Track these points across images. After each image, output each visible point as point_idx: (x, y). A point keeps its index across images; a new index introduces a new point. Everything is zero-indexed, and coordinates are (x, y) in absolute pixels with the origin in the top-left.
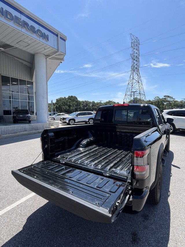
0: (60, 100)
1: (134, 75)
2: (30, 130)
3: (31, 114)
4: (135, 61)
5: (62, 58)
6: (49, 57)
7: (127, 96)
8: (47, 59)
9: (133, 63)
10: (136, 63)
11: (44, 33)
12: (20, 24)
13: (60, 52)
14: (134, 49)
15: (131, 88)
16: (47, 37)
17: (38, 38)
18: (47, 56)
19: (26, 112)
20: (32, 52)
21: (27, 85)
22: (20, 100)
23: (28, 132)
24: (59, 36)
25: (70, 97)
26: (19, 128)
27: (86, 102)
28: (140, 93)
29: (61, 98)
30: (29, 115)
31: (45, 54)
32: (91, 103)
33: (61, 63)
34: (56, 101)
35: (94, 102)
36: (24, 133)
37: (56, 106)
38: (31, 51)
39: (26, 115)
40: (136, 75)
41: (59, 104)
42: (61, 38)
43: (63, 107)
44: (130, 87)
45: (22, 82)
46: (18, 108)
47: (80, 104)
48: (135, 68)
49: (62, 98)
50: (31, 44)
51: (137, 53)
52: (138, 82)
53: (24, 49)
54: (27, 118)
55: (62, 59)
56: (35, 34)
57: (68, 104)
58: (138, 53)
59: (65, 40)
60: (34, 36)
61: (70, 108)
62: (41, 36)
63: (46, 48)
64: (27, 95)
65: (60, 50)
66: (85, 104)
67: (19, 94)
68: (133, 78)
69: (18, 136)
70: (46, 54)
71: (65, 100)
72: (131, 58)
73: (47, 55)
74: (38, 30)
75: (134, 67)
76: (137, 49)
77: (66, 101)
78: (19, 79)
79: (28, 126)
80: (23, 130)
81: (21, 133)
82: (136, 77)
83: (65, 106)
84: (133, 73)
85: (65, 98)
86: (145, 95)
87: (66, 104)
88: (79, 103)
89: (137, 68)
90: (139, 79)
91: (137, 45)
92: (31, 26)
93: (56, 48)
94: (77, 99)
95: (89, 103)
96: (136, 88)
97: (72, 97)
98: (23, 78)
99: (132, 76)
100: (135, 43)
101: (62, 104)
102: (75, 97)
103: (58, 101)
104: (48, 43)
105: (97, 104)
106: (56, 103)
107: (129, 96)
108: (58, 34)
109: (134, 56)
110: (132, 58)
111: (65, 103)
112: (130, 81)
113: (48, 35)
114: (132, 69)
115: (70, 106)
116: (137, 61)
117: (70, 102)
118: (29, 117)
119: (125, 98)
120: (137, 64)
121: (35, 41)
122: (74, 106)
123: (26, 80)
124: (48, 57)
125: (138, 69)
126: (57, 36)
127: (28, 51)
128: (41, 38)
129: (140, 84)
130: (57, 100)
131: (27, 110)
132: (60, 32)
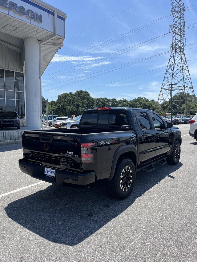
0: (64, 97)
1: (176, 58)
2: (18, 138)
3: (21, 118)
4: (177, 36)
5: (60, 42)
6: (43, 42)
7: (164, 90)
8: (41, 44)
9: (175, 39)
10: (179, 39)
11: (36, 13)
12: (7, 6)
13: (56, 35)
14: (176, 17)
15: (171, 78)
16: (39, 18)
17: (28, 21)
18: (41, 41)
19: (14, 115)
20: (21, 37)
21: (15, 77)
22: (6, 99)
23: (15, 140)
24: (56, 14)
25: (79, 93)
26: (4, 136)
27: (103, 100)
28: (184, 86)
29: (65, 94)
30: (18, 119)
31: (37, 38)
32: (110, 101)
33: (60, 48)
34: (58, 99)
35: (116, 100)
36: (10, 141)
37: (58, 106)
38: (19, 35)
39: (13, 119)
40: (179, 58)
41: (62, 103)
42: (58, 17)
43: (68, 107)
44: (169, 76)
45: (9, 74)
46: (4, 110)
47: (93, 103)
48: (177, 47)
49: (67, 94)
50: (19, 27)
51: (180, 24)
52: (182, 69)
53: (12, 34)
54: (15, 124)
55: (61, 44)
56: (24, 16)
57: (76, 102)
58: (182, 23)
59: (63, 19)
60: (24, 18)
61: (78, 108)
62: (32, 18)
63: (38, 31)
64: (15, 91)
65: (56, 34)
66: (101, 103)
67: (5, 90)
68: (174, 62)
69: (3, 145)
70: (39, 38)
71: (72, 97)
72: (171, 31)
73: (41, 39)
74: (29, 11)
75: (176, 45)
76: (180, 17)
77: (72, 99)
78: (4, 69)
79: (16, 133)
80: (10, 138)
81: (7, 141)
82: (178, 60)
83: (70, 106)
84: (174, 55)
85: (71, 94)
86: (193, 88)
87: (73, 102)
88: (91, 102)
89: (180, 47)
90: (183, 65)
91: (180, 12)
92: (20, 7)
93: (52, 30)
94: (88, 95)
95: (107, 102)
96: (179, 77)
97: (81, 92)
98: (10, 68)
99: (172, 60)
100: (177, 9)
101: (67, 102)
102: (86, 92)
103: (61, 98)
104: (41, 25)
105: (119, 102)
106: (58, 102)
107: (167, 91)
108: (54, 11)
109: (176, 29)
110: (173, 31)
111: (71, 101)
112: (168, 67)
113: (41, 15)
114: (173, 48)
115: (78, 106)
116: (180, 35)
117: (78, 100)
118: (17, 122)
119: (161, 93)
120: (182, 41)
121: (24, 25)
122: (84, 106)
123: (15, 71)
124: (41, 43)
125: (183, 49)
126: (53, 14)
127: (16, 35)
128: (32, 20)
129: (185, 71)
130: (59, 97)
131: (15, 112)
132: (57, 9)
